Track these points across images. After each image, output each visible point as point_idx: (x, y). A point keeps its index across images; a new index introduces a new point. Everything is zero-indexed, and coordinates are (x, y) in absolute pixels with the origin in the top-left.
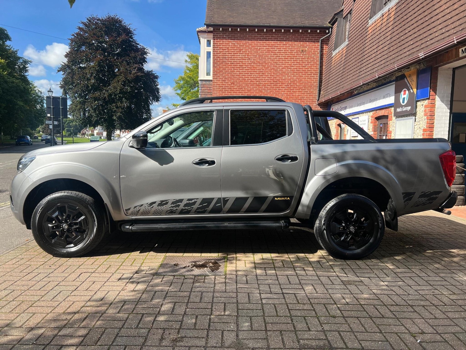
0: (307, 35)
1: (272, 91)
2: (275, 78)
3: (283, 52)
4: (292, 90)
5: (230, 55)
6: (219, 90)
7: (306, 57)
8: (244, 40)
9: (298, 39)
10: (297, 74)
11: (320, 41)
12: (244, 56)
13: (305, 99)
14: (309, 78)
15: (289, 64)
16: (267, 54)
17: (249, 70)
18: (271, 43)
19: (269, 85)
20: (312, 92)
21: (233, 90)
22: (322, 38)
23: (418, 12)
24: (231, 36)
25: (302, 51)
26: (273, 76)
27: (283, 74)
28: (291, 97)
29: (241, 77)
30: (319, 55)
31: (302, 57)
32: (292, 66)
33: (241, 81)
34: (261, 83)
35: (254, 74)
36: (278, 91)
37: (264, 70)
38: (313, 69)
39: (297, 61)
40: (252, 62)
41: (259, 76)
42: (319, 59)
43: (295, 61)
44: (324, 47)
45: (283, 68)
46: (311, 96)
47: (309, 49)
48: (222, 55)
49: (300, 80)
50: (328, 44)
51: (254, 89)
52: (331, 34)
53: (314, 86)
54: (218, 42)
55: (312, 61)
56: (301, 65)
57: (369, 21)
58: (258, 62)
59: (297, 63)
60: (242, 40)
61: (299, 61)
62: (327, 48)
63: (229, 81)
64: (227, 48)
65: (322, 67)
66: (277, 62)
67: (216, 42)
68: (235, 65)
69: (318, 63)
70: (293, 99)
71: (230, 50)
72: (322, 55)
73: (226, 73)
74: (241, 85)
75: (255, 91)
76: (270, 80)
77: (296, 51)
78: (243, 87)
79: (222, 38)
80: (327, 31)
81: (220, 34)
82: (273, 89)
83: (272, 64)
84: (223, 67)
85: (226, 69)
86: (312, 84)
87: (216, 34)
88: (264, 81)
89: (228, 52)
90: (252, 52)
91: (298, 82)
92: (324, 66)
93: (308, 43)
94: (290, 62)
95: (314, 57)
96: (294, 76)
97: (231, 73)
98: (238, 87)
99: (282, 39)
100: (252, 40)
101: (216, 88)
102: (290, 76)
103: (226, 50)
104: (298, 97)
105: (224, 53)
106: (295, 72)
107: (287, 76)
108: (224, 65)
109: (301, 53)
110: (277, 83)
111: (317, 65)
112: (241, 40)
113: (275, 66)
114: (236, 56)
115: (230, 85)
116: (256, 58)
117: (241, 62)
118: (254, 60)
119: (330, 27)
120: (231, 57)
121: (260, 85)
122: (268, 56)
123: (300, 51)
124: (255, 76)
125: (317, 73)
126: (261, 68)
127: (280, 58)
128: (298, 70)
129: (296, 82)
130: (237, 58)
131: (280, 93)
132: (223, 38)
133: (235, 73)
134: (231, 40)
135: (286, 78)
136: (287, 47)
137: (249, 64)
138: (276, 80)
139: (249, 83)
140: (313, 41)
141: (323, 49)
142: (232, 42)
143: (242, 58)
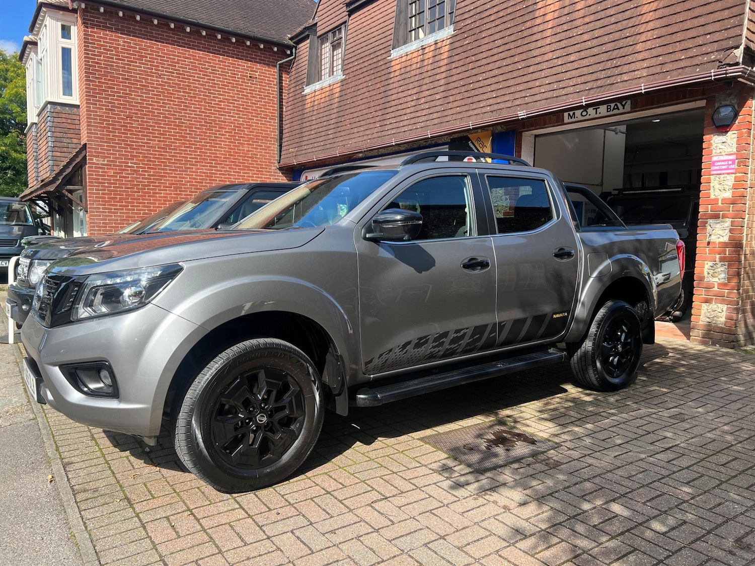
0: (258, 53)
1: (204, 139)
2: (208, 116)
3: (219, 74)
4: (237, 140)
5: (122, 64)
6: (100, 127)
7: (257, 88)
8: (147, 39)
9: (243, 56)
10: (245, 115)
11: (278, 66)
12: (148, 68)
13: (259, 158)
14: (263, 124)
15: (231, 96)
16: (193, 73)
17: (160, 96)
18: (197, 53)
19: (198, 128)
20: (269, 147)
21: (130, 130)
22: (280, 62)
23: (500, 55)
24: (122, 26)
25: (250, 77)
26: (203, 112)
27: (221, 111)
28: (237, 153)
29: (144, 107)
30: (276, 88)
31: (251, 87)
32: (236, 100)
33: (145, 115)
34: (183, 123)
35: (170, 104)
36: (213, 140)
37: (187, 100)
38: (268, 109)
39: (244, 92)
40: (166, 82)
41: (179, 109)
42: (276, 94)
43: (241, 92)
44: (284, 76)
45: (221, 101)
46: (268, 153)
47: (261, 76)
48: (105, 61)
49: (250, 125)
50: (289, 72)
51: (171, 132)
52: (295, 58)
53: (271, 138)
54: (95, 33)
55: (267, 96)
56: (250, 100)
57: (392, 52)
58: (176, 84)
59: (244, 95)
60: (144, 39)
61: (247, 93)
62: (287, 78)
63: (122, 112)
64: (115, 48)
65: (282, 108)
66: (211, 90)
67: (91, 32)
68: (133, 84)
69: (276, 100)
70: (241, 156)
71: (121, 53)
72: (281, 89)
73: (114, 96)
74: (146, 122)
75: (172, 135)
76: (199, 118)
77: (241, 75)
78: (151, 126)
79: (103, 26)
80: (289, 52)
81: (99, 18)
82: (205, 136)
83: (202, 92)
84: (107, 83)
85: (114, 88)
86: (268, 134)
87: (91, 17)
88: (189, 120)
89: (116, 55)
90: (165, 64)
91: (246, 128)
92: (284, 107)
93: (259, 66)
94: (233, 93)
95: (269, 90)
96: (239, 117)
97: (125, 97)
98: (140, 125)
99: (216, 50)
100: (163, 43)
101: (94, 122)
102: (233, 117)
103: (112, 51)
104: (246, 154)
105: (108, 57)
106: (241, 111)
107: (228, 116)
108: (109, 80)
109: (249, 80)
110: (212, 127)
111: (275, 104)
112: (141, 38)
113: (207, 96)
114: (133, 66)
115: (123, 119)
116: (172, 76)
117: (143, 78)
118: (168, 79)
119: (294, 46)
120: (123, 67)
121: (182, 126)
122: (194, 77)
123: (247, 76)
124: (172, 108)
125: (274, 116)
126: (183, 96)
127: (215, 84)
128: (245, 109)
129: (243, 128)
130: (136, 70)
131: (217, 144)
132: (105, 28)
133: (133, 99)
134: (121, 34)
135: (226, 119)
136: (225, 66)
137: (160, 85)
138: (209, 120)
139: (162, 120)
140: (267, 65)
141: (282, 80)
142: (124, 38)
143: (145, 71)
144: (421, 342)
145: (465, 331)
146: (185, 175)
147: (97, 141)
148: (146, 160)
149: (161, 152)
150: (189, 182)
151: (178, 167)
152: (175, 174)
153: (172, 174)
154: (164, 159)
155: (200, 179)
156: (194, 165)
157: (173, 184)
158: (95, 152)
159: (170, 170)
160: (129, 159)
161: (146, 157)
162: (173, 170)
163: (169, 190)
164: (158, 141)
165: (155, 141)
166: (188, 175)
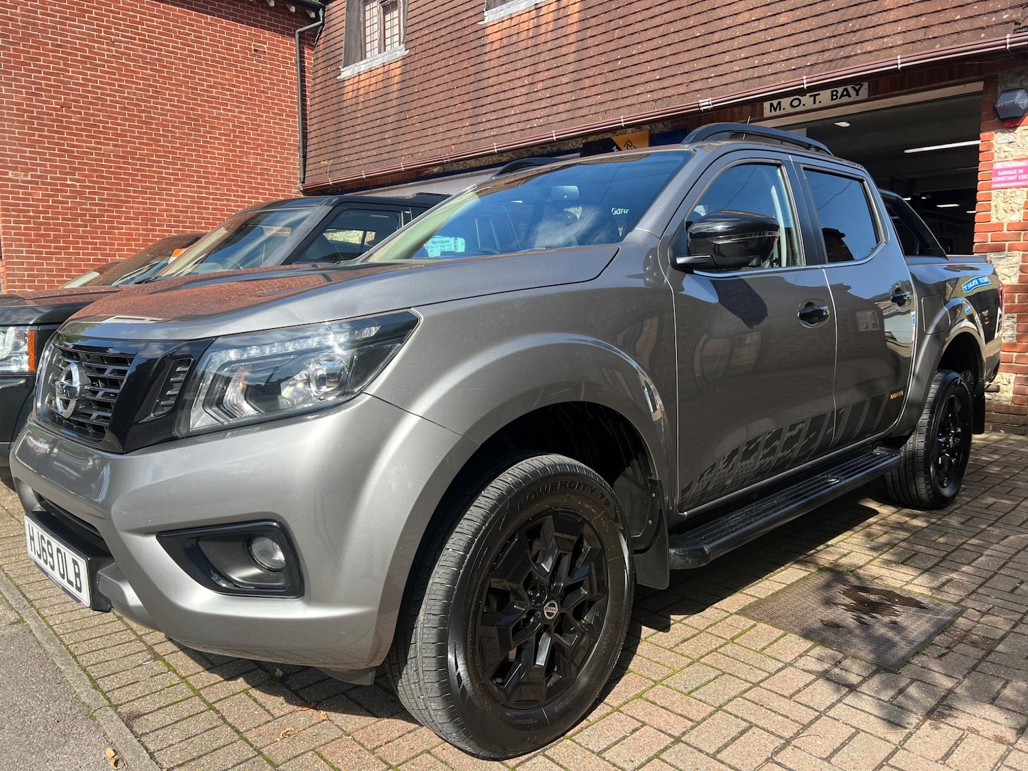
0: (265, 13)
1: (186, 144)
2: (192, 109)
3: (207, 44)
4: (238, 147)
5: (51, 21)
6: (19, 121)
7: (266, 68)
9: (244, 17)
10: (249, 109)
11: (297, 36)
12: (94, 30)
13: (272, 176)
14: (278, 124)
15: (227, 80)
16: (165, 40)
17: (115, 74)
18: (172, 9)
19: (177, 128)
20: (287, 159)
21: (66, 128)
22: (301, 29)
25: (255, 50)
26: (184, 102)
27: (212, 102)
28: (238, 166)
29: (89, 92)
30: (296, 70)
31: (257, 66)
32: (234, 86)
33: (91, 103)
34: (152, 118)
35: (131, 88)
36: (202, 147)
37: (158, 82)
38: (284, 101)
39: (246, 73)
40: (123, 53)
41: (146, 96)
42: (296, 78)
43: (241, 72)
44: (306, 51)
45: (211, 87)
46: (286, 168)
47: (272, 49)
48: (23, 16)
49: (257, 125)
50: (314, 47)
51: (134, 132)
52: (323, 24)
53: (289, 144)
55: (281, 81)
56: (257, 86)
57: (486, 13)
58: (140, 56)
59: (247, 79)
61: (251, 74)
62: (312, 55)
63: (53, 98)
65: (305, 100)
66: (195, 68)
68: (70, 54)
69: (296, 88)
70: (245, 172)
72: (303, 70)
73: (40, 72)
74: (93, 115)
75: (136, 137)
76: (178, 112)
77: (240, 47)
78: (101, 122)
80: (313, 15)
82: (188, 139)
83: (182, 70)
84: (28, 52)
85: (39, 60)
86: (286, 139)
88: (161, 115)
89: (42, 8)
90: (120, 25)
91: (252, 129)
92: (308, 99)
93: (267, 34)
94: (229, 75)
95: (284, 72)
96: (240, 112)
97: (58, 75)
98: (82, 119)
99: (202, 6)
101: (9, 114)
102: (230, 111)
104: (253, 168)
105: (28, 11)
106: (242, 103)
107: (224, 109)
108: (31, 47)
109: (254, 55)
110: (200, 125)
111: (294, 93)
113: (189, 77)
114: (70, 25)
115: (54, 109)
116: (132, 44)
117: (87, 46)
118: (126, 48)
119: (320, 7)
120: (53, 27)
121: (152, 124)
122: (168, 46)
123: (250, 50)
124: (135, 94)
125: (294, 112)
126: (151, 75)
127: (201, 58)
128: (249, 99)
129: (248, 129)
130: (75, 32)
131: (208, 152)
133: (71, 77)
135: (220, 114)
136: (216, 31)
137: (113, 56)
138: (194, 114)
139: (119, 113)
140: (281, 33)
141: (304, 57)
143: (89, 35)
144: (751, 449)
145: (800, 426)
146: (159, 199)
147: (15, 144)
148: (95, 174)
149: (119, 162)
150: (165, 210)
151: (148, 188)
152: (143, 198)
153: (138, 198)
154: (125, 174)
155: (183, 207)
156: (172, 184)
157: (141, 214)
158: (12, 162)
159: (134, 191)
160: (67, 174)
161: (95, 171)
162: (140, 192)
163: (135, 224)
164: (114, 146)
165: (108, 145)
166: (164, 200)
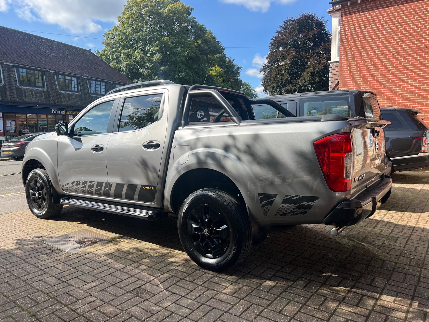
2: (419, 46)
5: (361, 30)
6: (346, 70)
8: (378, 9)
12: (377, 27)
16: (408, 19)
17: (384, 42)
18: (413, 4)
19: (411, 56)
21: (363, 68)
24: (362, 8)
26: (415, 44)
29: (373, 52)
33: (373, 56)
34: (399, 55)
35: (390, 45)
37: (403, 39)
40: (388, 32)
41: (397, 47)
48: (351, 32)
51: (390, 63)
54: (346, 18)
58: (396, 31)
60: (375, 10)
63: (359, 58)
64: (357, 22)
67: (345, 18)
68: (366, 40)
71: (361, 24)
73: (355, 51)
74: (373, 61)
75: (391, 65)
76: (412, 49)
78: (376, 63)
79: (351, 13)
81: (349, 9)
82: (416, 60)
83: (415, 30)
84: (351, 45)
85: (355, 46)
87: (345, 10)
88: (403, 52)
89: (358, 26)
90: (388, 21)
97: (361, 49)
98: (369, 64)
100: (388, 7)
101: (344, 69)
103: (355, 25)
105: (353, 29)
108: (353, 42)
112: (374, 10)
113: (419, 32)
114: (367, 29)
115: (359, 63)
116: (393, 27)
117: (373, 34)
118: (390, 29)
120: (361, 32)
121: (398, 58)
124: (392, 47)
126: (400, 37)
130: (369, 31)
132: (353, 13)
133: (366, 49)
134: (361, 13)
137: (384, 35)
138: (420, 48)
139: (384, 57)
142: (363, 14)
143: (375, 30)
146: (398, 89)
147: (344, 79)
148: (372, 84)
149: (382, 77)
150: (401, 94)
151: (394, 85)
152: (391, 90)
153: (389, 90)
154: (384, 81)
155: (410, 91)
156: (406, 82)
157: (389, 97)
158: (343, 85)
159: (387, 88)
160: (361, 86)
161: (372, 83)
162: (390, 88)
163: (386, 101)
164: (381, 71)
165: (378, 71)
166: (401, 89)
